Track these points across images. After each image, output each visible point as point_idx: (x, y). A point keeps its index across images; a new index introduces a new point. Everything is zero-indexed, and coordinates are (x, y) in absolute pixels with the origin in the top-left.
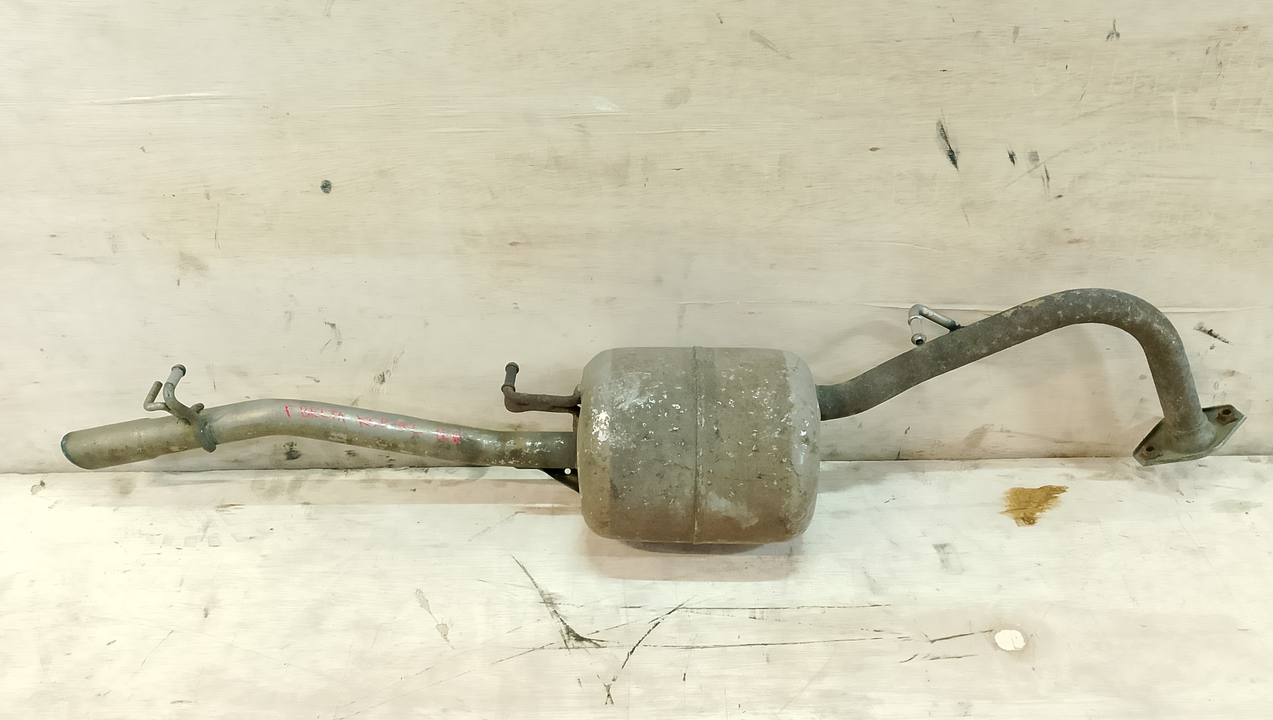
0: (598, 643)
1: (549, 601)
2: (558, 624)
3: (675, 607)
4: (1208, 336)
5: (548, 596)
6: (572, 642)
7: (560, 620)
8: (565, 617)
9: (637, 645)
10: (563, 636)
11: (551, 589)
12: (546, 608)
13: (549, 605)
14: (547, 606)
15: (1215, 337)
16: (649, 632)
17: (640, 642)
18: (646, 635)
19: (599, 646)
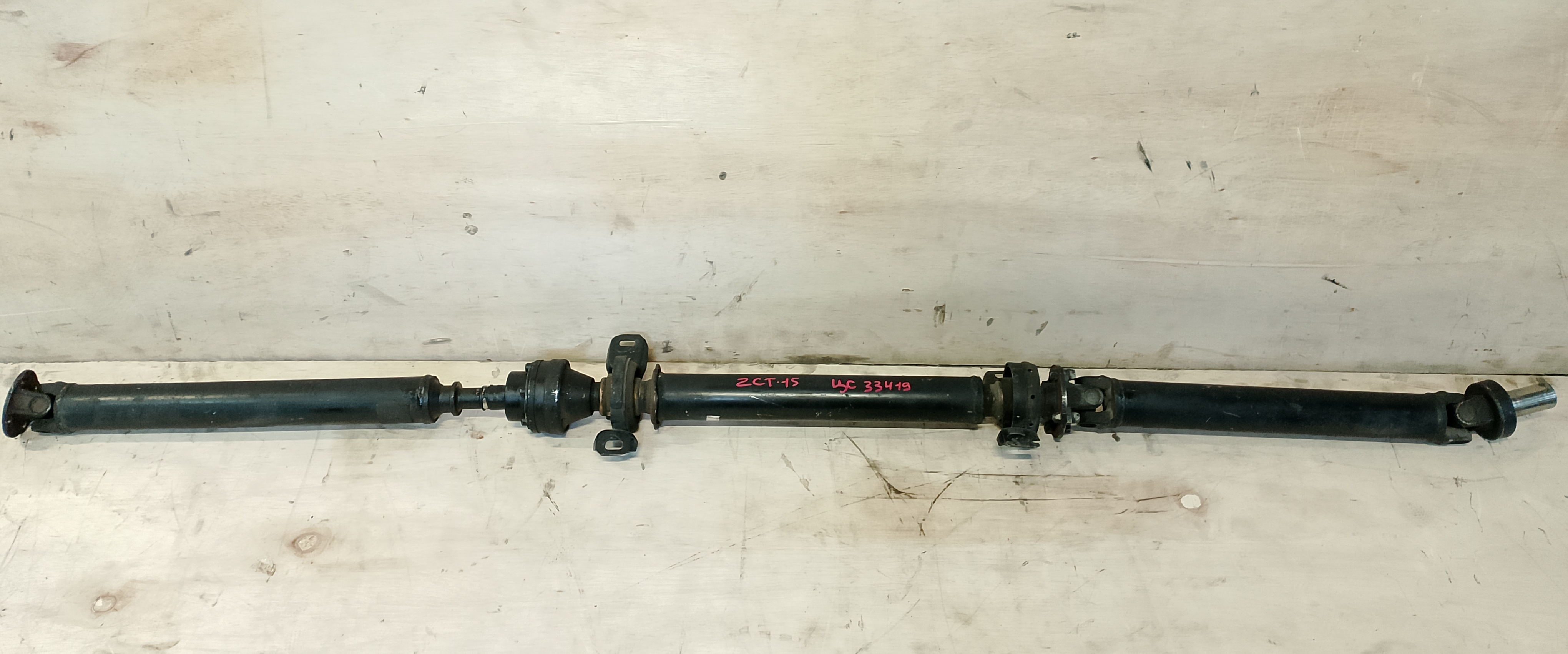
0: (911, 495)
1: (873, 466)
2: (882, 481)
3: (962, 473)
4: (1332, 283)
5: (872, 462)
6: (893, 494)
7: (882, 479)
8: (886, 477)
9: (937, 498)
10: (886, 489)
11: (874, 457)
12: (872, 470)
13: (874, 468)
14: (873, 469)
15: (1337, 284)
16: (945, 489)
17: (939, 496)
18: (943, 491)
19: (911, 498)
